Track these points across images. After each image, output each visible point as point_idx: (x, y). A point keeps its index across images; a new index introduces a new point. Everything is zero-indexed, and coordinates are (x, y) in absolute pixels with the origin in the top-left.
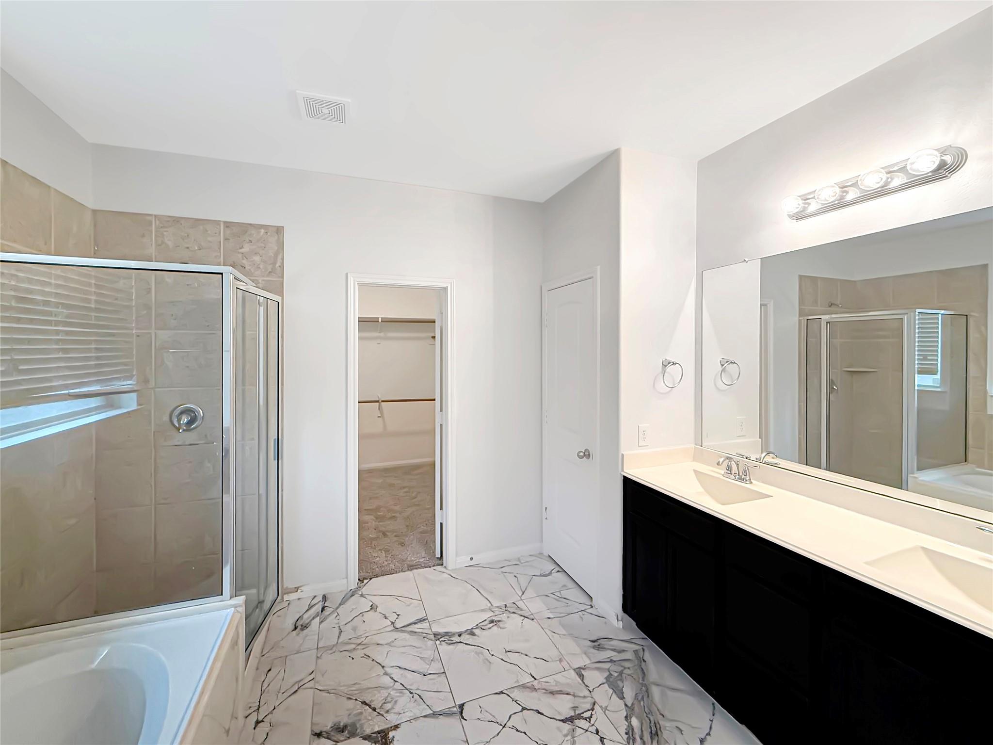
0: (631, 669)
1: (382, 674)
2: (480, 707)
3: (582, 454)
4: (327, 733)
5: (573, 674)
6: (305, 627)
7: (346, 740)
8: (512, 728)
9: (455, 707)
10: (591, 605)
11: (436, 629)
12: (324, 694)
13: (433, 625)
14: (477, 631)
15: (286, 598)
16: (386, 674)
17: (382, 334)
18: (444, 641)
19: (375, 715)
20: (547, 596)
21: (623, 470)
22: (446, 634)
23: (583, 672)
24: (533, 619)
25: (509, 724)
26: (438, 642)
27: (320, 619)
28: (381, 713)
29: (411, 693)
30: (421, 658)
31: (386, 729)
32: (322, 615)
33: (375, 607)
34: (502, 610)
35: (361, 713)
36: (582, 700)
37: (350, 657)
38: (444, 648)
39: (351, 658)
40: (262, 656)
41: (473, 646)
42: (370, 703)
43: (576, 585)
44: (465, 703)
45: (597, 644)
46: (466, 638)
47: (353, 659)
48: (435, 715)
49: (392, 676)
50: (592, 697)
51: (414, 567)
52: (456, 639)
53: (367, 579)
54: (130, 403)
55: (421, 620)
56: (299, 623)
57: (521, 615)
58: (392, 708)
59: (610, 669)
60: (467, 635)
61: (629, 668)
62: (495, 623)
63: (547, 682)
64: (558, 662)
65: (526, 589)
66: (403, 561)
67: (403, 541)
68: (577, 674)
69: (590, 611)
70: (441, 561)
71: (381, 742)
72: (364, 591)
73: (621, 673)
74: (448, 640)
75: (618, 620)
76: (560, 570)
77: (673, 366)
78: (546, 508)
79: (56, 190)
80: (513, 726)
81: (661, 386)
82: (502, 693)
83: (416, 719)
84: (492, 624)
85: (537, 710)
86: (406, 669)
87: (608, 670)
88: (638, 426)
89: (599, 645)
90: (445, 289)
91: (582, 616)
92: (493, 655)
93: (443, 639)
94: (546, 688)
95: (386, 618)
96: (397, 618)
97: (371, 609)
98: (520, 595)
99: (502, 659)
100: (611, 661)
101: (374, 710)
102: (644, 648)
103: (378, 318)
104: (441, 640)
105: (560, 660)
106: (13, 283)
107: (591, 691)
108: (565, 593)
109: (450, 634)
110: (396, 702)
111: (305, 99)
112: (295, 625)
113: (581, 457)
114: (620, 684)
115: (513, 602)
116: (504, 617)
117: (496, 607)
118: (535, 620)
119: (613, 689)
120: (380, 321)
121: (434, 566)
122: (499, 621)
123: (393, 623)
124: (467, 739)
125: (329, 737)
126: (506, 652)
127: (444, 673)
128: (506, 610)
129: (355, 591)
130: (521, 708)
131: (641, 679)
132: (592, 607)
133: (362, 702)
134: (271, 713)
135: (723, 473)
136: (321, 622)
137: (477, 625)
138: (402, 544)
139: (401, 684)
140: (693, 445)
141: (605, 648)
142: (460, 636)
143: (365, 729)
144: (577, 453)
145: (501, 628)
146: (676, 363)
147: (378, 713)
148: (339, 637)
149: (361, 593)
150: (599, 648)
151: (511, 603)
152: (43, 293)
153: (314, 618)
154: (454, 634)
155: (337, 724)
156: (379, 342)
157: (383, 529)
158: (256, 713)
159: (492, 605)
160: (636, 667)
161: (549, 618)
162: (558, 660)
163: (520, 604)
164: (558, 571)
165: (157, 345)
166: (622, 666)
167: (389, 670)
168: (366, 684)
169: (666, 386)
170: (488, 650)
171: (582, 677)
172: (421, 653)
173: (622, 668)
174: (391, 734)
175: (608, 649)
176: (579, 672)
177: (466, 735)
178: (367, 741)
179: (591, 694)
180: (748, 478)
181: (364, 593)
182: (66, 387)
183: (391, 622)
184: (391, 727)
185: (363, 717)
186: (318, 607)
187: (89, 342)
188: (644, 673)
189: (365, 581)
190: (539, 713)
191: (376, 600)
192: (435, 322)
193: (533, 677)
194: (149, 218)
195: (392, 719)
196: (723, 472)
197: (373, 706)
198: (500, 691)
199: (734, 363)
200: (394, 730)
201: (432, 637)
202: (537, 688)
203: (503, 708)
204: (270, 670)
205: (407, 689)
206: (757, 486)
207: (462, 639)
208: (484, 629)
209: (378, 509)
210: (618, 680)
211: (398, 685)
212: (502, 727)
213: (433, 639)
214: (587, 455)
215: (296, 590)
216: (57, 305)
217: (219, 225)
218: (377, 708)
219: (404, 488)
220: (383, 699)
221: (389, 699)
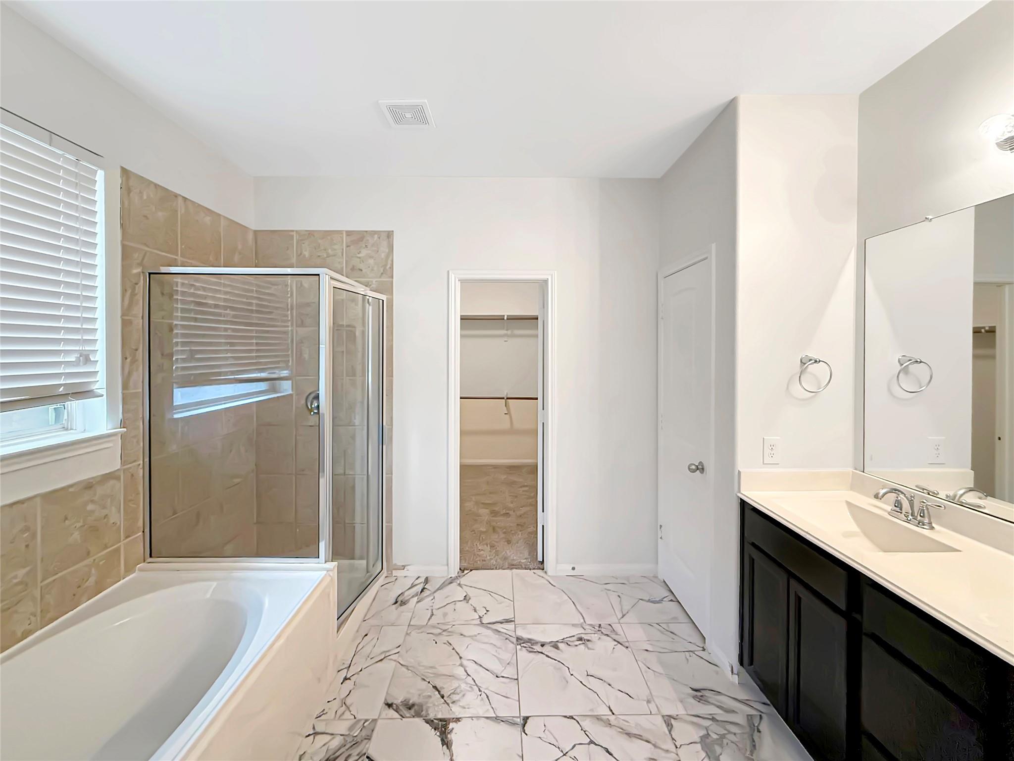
0: (738, 736)
1: (458, 665)
2: (545, 725)
3: (694, 467)
4: (397, 706)
5: (659, 721)
6: (404, 603)
7: (411, 717)
8: (573, 759)
9: (519, 717)
10: (703, 648)
11: (521, 633)
12: (404, 669)
13: (518, 627)
14: (561, 645)
15: (395, 573)
16: (461, 665)
17: (509, 332)
18: (525, 647)
19: (442, 702)
20: (651, 625)
21: (739, 492)
22: (530, 641)
23: (673, 721)
24: (627, 647)
25: (571, 754)
26: (519, 647)
27: (418, 599)
28: (448, 702)
29: (480, 691)
30: (498, 658)
31: (448, 719)
32: (421, 596)
33: (468, 599)
34: (595, 630)
35: (430, 697)
36: (663, 754)
37: (434, 640)
38: (523, 654)
39: (435, 642)
40: (364, 621)
41: (553, 660)
42: (440, 690)
43: (687, 620)
44: (530, 717)
45: (699, 694)
46: (547, 650)
47: (436, 643)
48: (497, 719)
49: (467, 669)
50: (677, 755)
51: (516, 567)
52: (538, 648)
53: (468, 570)
54: (287, 388)
55: (508, 621)
56: (400, 599)
57: (614, 640)
58: (459, 700)
59: (710, 727)
60: (549, 647)
61: (735, 734)
62: (583, 642)
63: (627, 722)
64: (645, 702)
65: (628, 612)
66: (505, 559)
67: (510, 539)
68: (665, 721)
69: (701, 654)
70: (542, 566)
71: (440, 729)
72: (463, 581)
73: (723, 737)
74: (530, 647)
75: (732, 672)
76: (674, 599)
77: (815, 364)
78: (661, 526)
79: (224, 216)
80: (575, 757)
81: (796, 389)
82: (571, 717)
83: (478, 718)
84: (580, 642)
85: (606, 748)
86: (481, 666)
87: (707, 729)
88: (764, 438)
89: (702, 696)
90: (546, 282)
91: (688, 657)
92: (572, 675)
93: (524, 645)
94: (624, 728)
95: (475, 611)
96: (486, 614)
97: (465, 599)
98: (619, 617)
99: (581, 682)
100: (713, 719)
101: (443, 697)
102: (762, 715)
103: (504, 316)
104: (522, 645)
105: (648, 702)
106: (192, 291)
107: (678, 747)
108: (672, 627)
109: (532, 642)
110: (464, 695)
111: (388, 107)
112: (396, 600)
113: (693, 471)
114: (718, 749)
115: (609, 623)
116: (594, 637)
117: (589, 625)
118: (629, 649)
119: (707, 753)
120: (505, 318)
121: (534, 569)
122: (588, 641)
123: (480, 617)
124: (522, 755)
125: (398, 710)
126: (588, 675)
127: (516, 679)
128: (599, 631)
129: (455, 579)
130: (589, 740)
131: (748, 753)
132: (704, 650)
133: (433, 686)
134: (358, 673)
135: (890, 510)
136: (418, 602)
137: (563, 639)
138: (509, 542)
139: (473, 679)
140: (851, 470)
141: (709, 702)
142: (542, 646)
143: (429, 713)
144: (688, 464)
145: (588, 648)
146: (820, 361)
147: (445, 701)
148: (429, 619)
149: (458, 582)
150: (700, 699)
151: (606, 624)
152: (213, 298)
153: (413, 597)
154: (537, 643)
155: (407, 700)
156: (506, 340)
157: (494, 524)
158: (346, 670)
159: (585, 622)
160: (746, 736)
161: (647, 650)
162: (645, 700)
163: (617, 627)
164: (671, 600)
165: (297, 339)
166: (726, 729)
167: (465, 663)
168: (442, 670)
169: (806, 390)
170: (569, 668)
171: (670, 727)
172: (499, 654)
173: (726, 732)
174: (451, 725)
175: (713, 704)
176: (669, 721)
177: (522, 751)
178: (428, 725)
179: (677, 751)
180: (926, 521)
181: (461, 583)
182: (233, 373)
183: (479, 616)
184: (454, 718)
185: (431, 700)
186: (420, 588)
187: (252, 338)
188: (754, 746)
189: (466, 572)
190: (608, 751)
191: (471, 592)
192: (537, 319)
193: (611, 711)
194: (292, 233)
195: (457, 711)
196: (889, 508)
197: (442, 693)
198: (571, 715)
199: (921, 362)
200: (456, 722)
201: (514, 640)
202: (612, 724)
203: (570, 734)
204: (366, 635)
205: (476, 685)
206: (941, 534)
207: (543, 650)
208: (569, 645)
209: (494, 504)
210: (716, 744)
211: (469, 680)
212: (563, 754)
213: (515, 643)
214: (700, 468)
215: (403, 568)
216: (226, 308)
217: (342, 234)
218: (445, 695)
219: (524, 486)
220: (453, 689)
221: (458, 691)
